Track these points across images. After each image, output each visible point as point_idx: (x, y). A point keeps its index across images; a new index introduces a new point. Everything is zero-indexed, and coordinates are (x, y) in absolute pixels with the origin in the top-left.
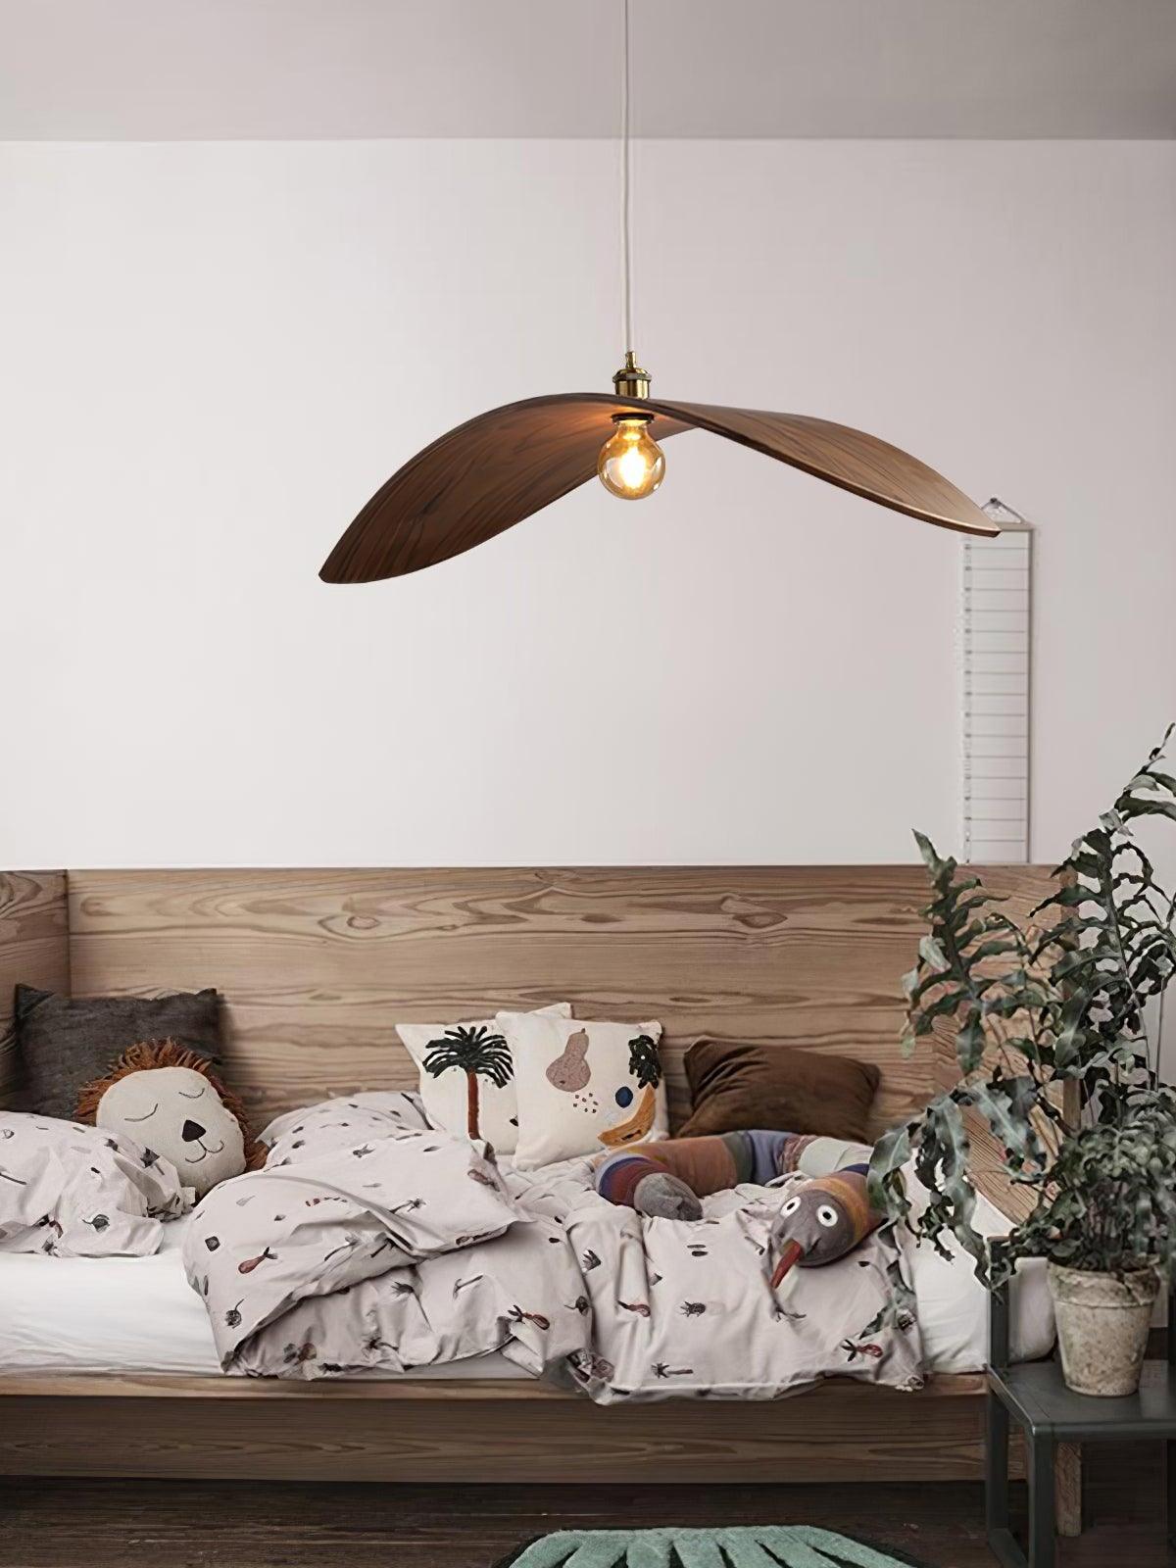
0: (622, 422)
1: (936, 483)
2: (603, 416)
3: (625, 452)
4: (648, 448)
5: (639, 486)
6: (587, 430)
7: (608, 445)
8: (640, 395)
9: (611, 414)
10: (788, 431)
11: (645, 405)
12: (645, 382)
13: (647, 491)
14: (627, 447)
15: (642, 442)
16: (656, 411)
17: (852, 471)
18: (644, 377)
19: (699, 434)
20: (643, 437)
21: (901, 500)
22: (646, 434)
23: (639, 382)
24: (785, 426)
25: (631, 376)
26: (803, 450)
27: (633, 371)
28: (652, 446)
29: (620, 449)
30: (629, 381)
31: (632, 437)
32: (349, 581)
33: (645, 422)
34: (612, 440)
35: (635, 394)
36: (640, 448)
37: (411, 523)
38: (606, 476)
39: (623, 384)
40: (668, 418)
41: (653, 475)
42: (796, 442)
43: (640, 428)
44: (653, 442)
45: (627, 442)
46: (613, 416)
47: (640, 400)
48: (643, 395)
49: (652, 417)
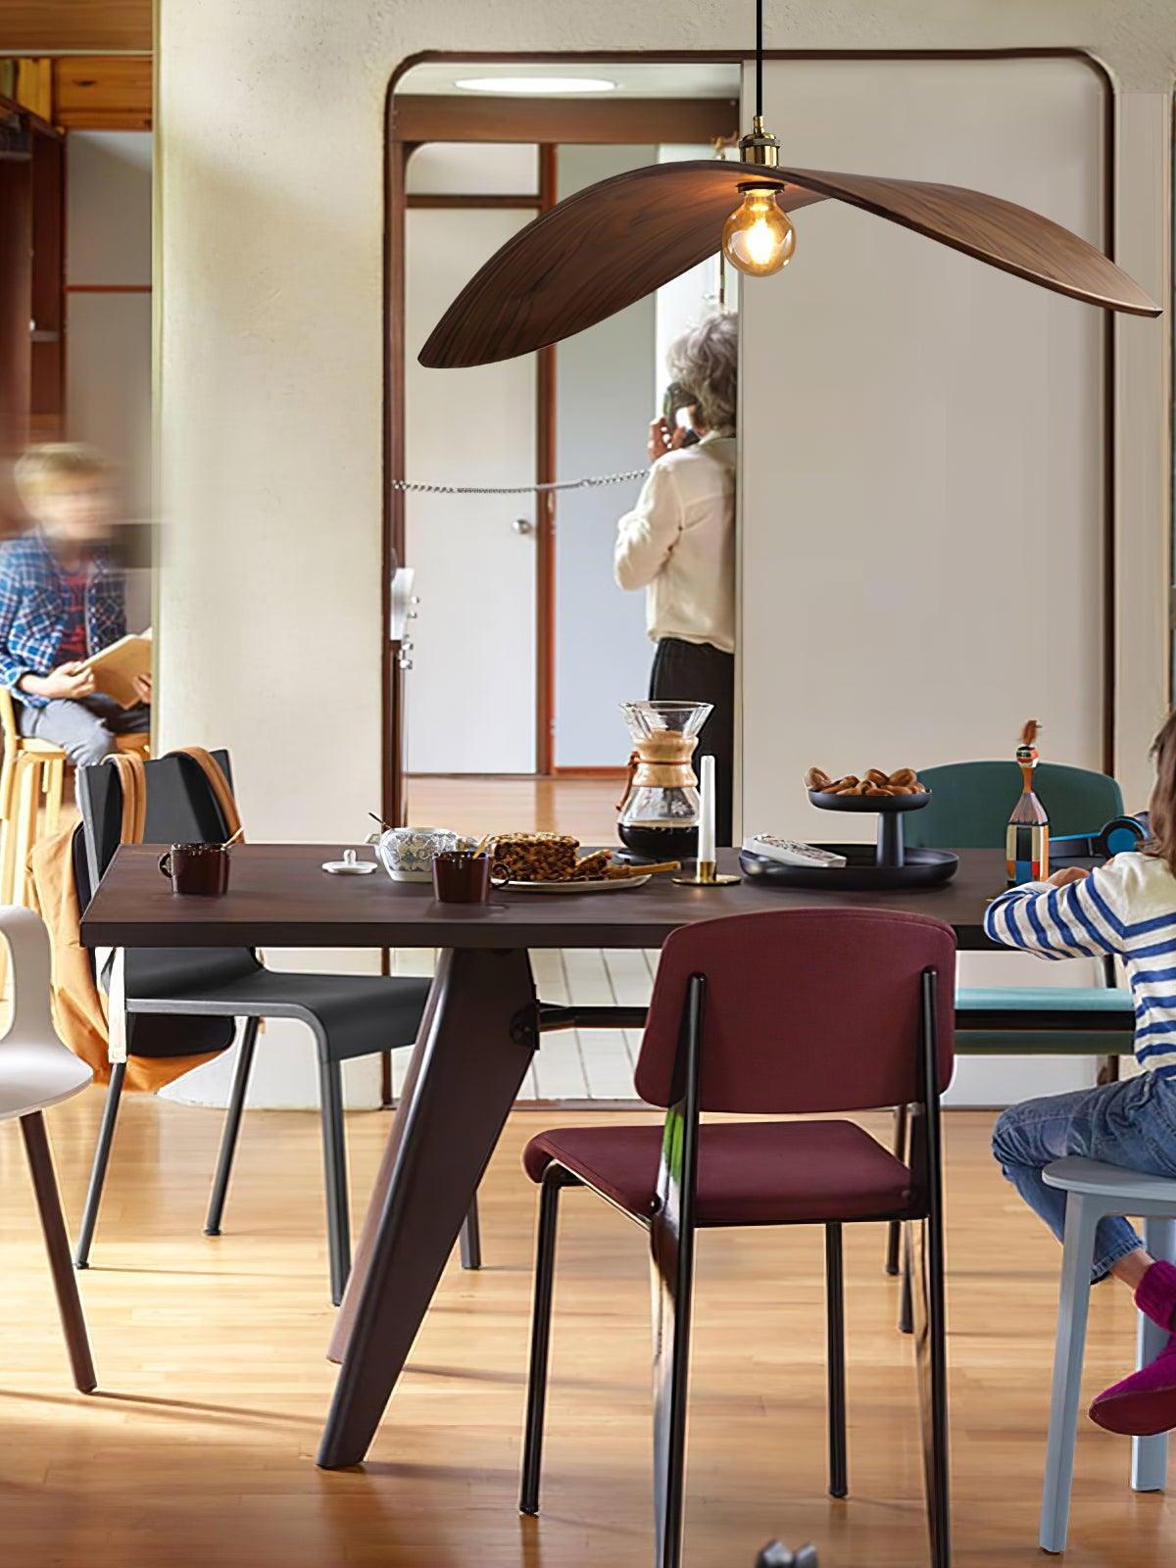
0: (748, 192)
1: (1094, 259)
2: (728, 186)
3: (752, 225)
4: (778, 220)
5: (767, 262)
6: (707, 202)
7: (734, 217)
8: (767, 163)
9: (737, 183)
10: (930, 202)
11: (776, 173)
12: (775, 149)
13: (777, 266)
14: (754, 220)
15: (770, 214)
16: (784, 180)
17: (1001, 247)
18: (772, 143)
19: (833, 205)
20: (772, 208)
21: (1053, 277)
22: (775, 204)
23: (767, 148)
24: (929, 198)
25: (758, 141)
26: (946, 222)
27: (761, 136)
28: (783, 218)
29: (747, 220)
30: (756, 147)
31: (760, 208)
32: (450, 366)
33: (774, 191)
34: (738, 212)
35: (764, 162)
36: (768, 221)
37: (519, 301)
38: (731, 251)
39: (750, 151)
40: (797, 187)
41: (781, 251)
42: (940, 215)
43: (769, 198)
44: (782, 213)
45: (753, 213)
46: (739, 186)
47: (768, 168)
48: (772, 162)
49: (781, 186)
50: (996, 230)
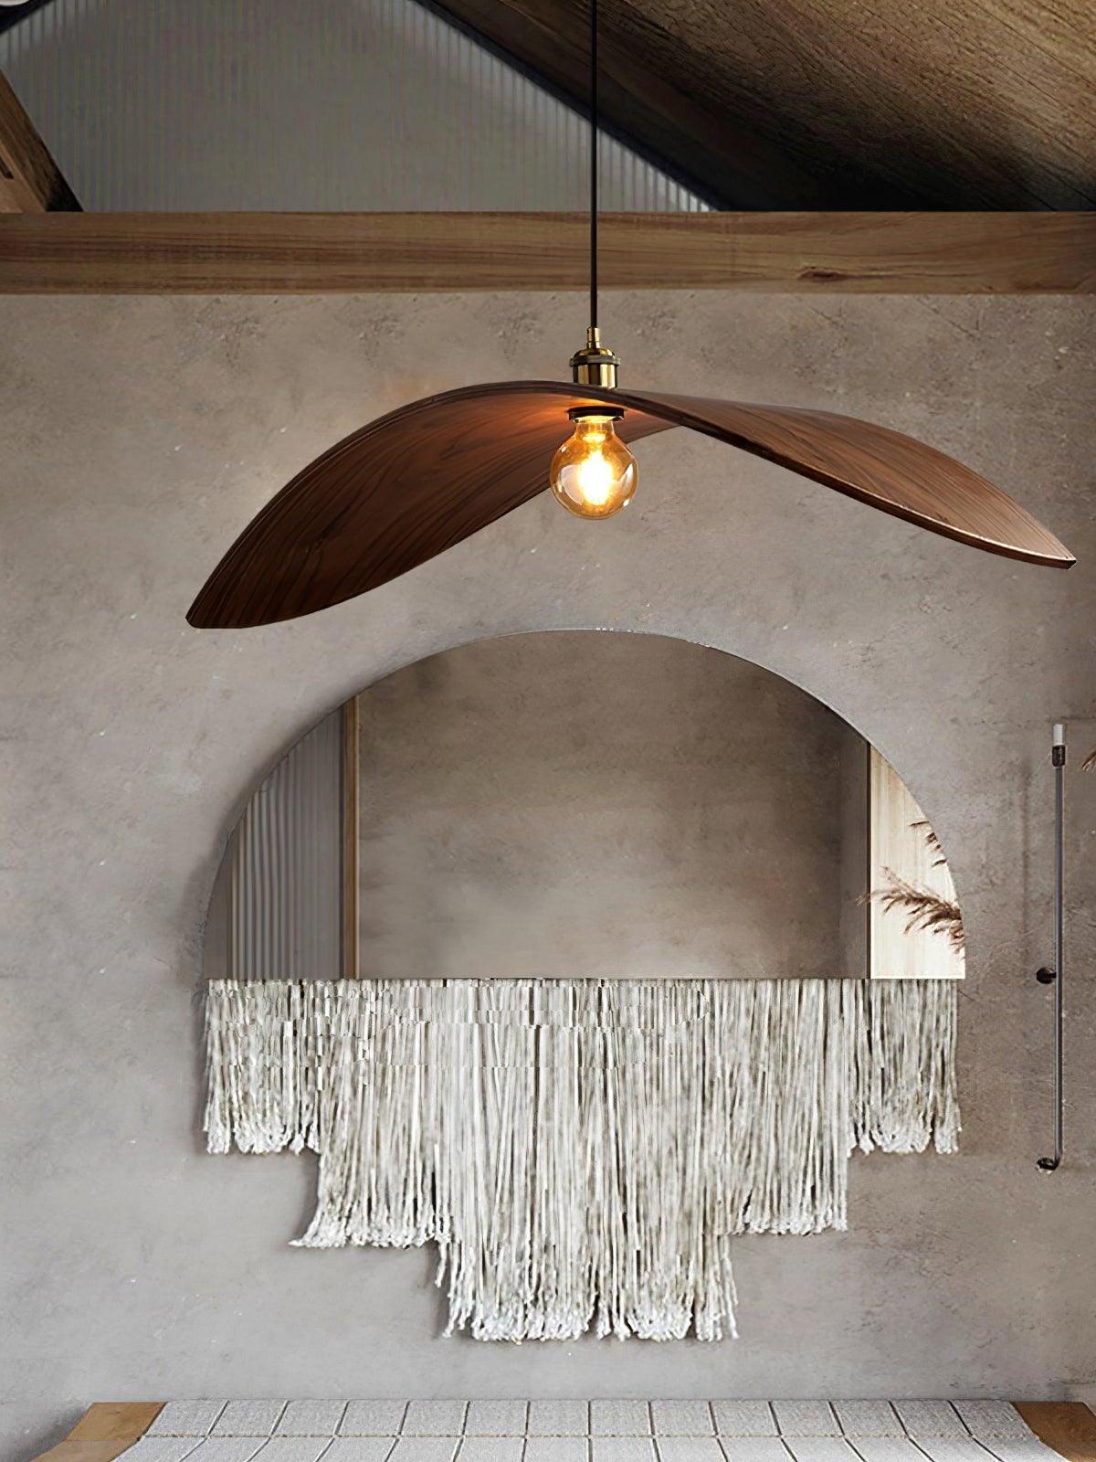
0: (580, 419)
1: (993, 499)
2: (555, 411)
3: (586, 457)
4: (615, 452)
5: (603, 502)
6: (532, 431)
7: (563, 449)
8: (604, 384)
9: (568, 409)
10: (797, 430)
11: (613, 396)
12: (612, 367)
13: (615, 508)
14: (588, 452)
15: (608, 445)
16: (625, 404)
17: (883, 484)
18: (609, 361)
19: (682, 432)
20: (609, 438)
21: (945, 520)
22: (613, 433)
23: (604, 367)
24: (796, 426)
25: (592, 359)
26: (817, 455)
27: (596, 352)
28: (622, 451)
29: (579, 452)
30: (590, 365)
31: (595, 438)
32: (225, 626)
33: (612, 418)
34: (570, 441)
35: (600, 383)
36: (605, 452)
37: (307, 551)
38: (560, 490)
39: (583, 370)
40: (643, 413)
41: (621, 489)
42: (810, 445)
43: (606, 427)
44: (621, 444)
45: (587, 444)
46: (569, 411)
47: (605, 390)
48: (609, 383)
49: (620, 412)
50: (877, 465)
